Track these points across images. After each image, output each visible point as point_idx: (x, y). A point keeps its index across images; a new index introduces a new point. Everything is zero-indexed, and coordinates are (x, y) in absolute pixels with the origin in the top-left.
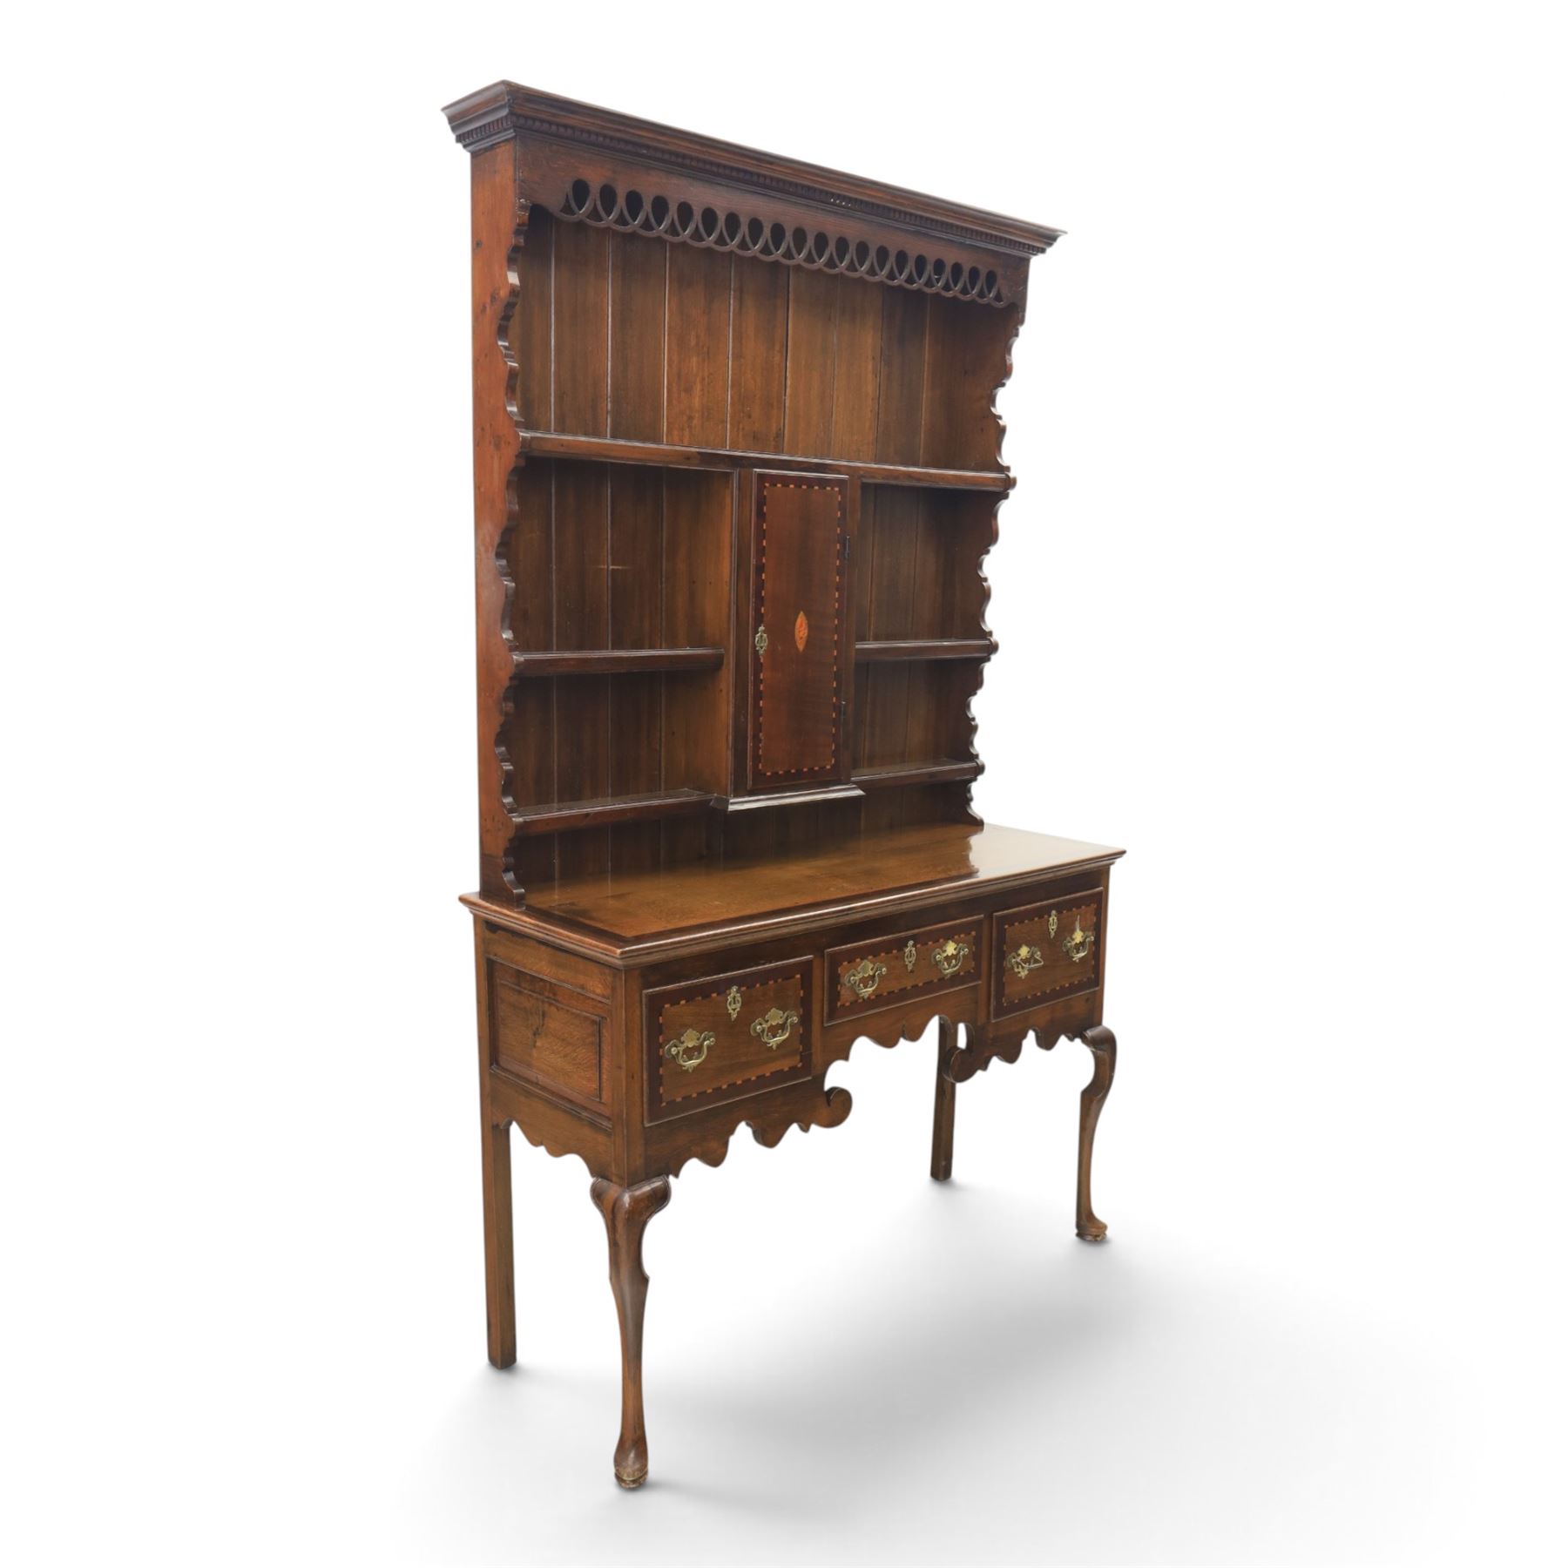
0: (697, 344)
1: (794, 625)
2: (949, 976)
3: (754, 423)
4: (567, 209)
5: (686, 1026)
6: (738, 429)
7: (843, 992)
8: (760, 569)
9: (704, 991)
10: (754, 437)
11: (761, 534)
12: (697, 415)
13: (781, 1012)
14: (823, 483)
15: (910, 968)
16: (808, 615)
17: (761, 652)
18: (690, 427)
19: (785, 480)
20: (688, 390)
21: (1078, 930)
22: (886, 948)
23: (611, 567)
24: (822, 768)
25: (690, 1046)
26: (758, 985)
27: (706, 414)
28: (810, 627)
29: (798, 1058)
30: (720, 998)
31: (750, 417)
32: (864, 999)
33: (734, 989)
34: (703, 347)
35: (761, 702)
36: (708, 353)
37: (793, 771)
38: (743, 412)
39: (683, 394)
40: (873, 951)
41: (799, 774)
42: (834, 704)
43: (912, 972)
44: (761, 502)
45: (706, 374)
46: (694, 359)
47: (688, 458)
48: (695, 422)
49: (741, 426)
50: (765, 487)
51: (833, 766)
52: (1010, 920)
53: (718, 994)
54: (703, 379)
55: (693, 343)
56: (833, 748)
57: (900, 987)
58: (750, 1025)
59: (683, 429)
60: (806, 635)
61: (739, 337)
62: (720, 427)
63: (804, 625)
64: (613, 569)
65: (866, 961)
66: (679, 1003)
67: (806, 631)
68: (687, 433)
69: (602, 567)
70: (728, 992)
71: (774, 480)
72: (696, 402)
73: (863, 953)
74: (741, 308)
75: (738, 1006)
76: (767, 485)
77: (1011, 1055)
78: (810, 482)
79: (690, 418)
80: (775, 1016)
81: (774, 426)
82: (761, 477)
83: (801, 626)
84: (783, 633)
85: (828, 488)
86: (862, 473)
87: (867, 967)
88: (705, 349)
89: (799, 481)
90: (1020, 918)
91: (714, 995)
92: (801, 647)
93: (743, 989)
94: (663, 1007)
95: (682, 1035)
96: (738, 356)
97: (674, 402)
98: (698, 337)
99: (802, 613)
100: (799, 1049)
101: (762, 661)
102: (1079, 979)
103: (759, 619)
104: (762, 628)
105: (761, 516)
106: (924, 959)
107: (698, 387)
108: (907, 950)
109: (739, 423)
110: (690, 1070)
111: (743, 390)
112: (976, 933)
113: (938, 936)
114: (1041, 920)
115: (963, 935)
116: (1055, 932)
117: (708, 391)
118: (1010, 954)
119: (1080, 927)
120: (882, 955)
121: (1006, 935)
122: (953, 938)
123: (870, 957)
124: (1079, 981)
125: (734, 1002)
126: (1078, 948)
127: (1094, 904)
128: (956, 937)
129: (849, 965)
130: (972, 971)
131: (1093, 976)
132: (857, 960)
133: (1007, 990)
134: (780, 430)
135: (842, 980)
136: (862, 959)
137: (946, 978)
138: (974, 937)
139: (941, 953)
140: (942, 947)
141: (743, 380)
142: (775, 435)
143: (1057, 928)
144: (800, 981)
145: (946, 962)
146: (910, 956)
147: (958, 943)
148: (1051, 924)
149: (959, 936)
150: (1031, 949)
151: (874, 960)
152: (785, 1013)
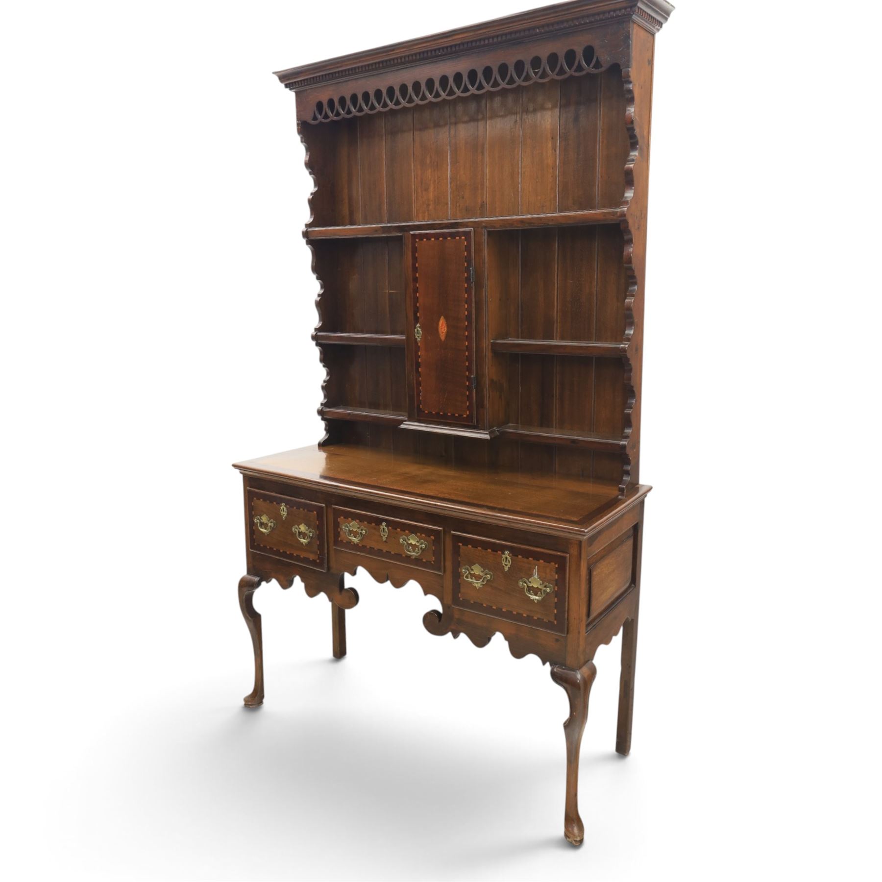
0: (431, 162)
1: (438, 325)
2: (414, 557)
3: (466, 201)
4: (314, 118)
5: (263, 512)
7: (341, 533)
8: (416, 290)
9: (272, 500)
10: (466, 210)
11: (415, 269)
12: (431, 203)
13: (306, 528)
14: (453, 235)
15: (384, 539)
16: (446, 318)
17: (419, 339)
19: (428, 237)
20: (426, 190)
21: (536, 576)
22: (370, 520)
23: (389, 292)
24: (461, 416)
25: (264, 522)
26: (295, 508)
27: (437, 201)
28: (448, 326)
29: (317, 557)
30: (277, 506)
31: (463, 198)
32: (354, 544)
33: (284, 504)
34: (434, 163)
35: (420, 369)
36: (437, 165)
37: (441, 413)
38: (459, 196)
39: (424, 193)
40: (361, 518)
41: (445, 416)
42: (467, 376)
43: (385, 541)
44: (414, 250)
45: (436, 179)
46: (430, 171)
47: (376, 231)
48: (431, 207)
49: (458, 205)
50: (416, 242)
51: (468, 416)
52: (466, 541)
53: (277, 504)
54: (435, 181)
55: (428, 162)
56: (468, 404)
57: (378, 548)
58: (292, 526)
59: (425, 213)
60: (446, 330)
61: (455, 151)
62: (445, 207)
63: (444, 324)
65: (354, 522)
66: (259, 500)
67: (446, 328)
69: (386, 291)
70: (281, 504)
71: (421, 237)
72: (431, 196)
73: (355, 517)
74: (456, 131)
75: (286, 514)
76: (417, 240)
77: (481, 640)
78: (444, 236)
79: (428, 205)
80: (303, 528)
81: (480, 200)
82: (413, 235)
83: (442, 325)
84: (431, 329)
85: (457, 238)
86: (484, 224)
87: (354, 525)
88: (435, 163)
89: (436, 236)
90: (475, 543)
91: (275, 503)
92: (443, 337)
93: (288, 506)
94: (253, 498)
95: (261, 516)
96: (455, 162)
97: (420, 198)
98: (431, 157)
99: (442, 317)
100: (317, 552)
101: (419, 344)
102: (539, 616)
103: (417, 320)
104: (418, 325)
105: (415, 259)
106: (394, 538)
107: (432, 186)
108: (382, 527)
109: (456, 202)
110: (266, 534)
111: (458, 183)
112: (435, 538)
113: (404, 527)
114: (494, 553)
115: (423, 535)
116: (509, 567)
117: (438, 188)
118: (465, 565)
119: (538, 575)
120: (366, 523)
121: (461, 551)
122: (416, 534)
123: (358, 521)
124: (538, 618)
125: (284, 510)
126: (536, 591)
127: (555, 564)
128: (419, 534)
129: (345, 519)
130: (432, 562)
131: (555, 622)
132: (350, 519)
133: (462, 590)
134: (483, 202)
135: (340, 526)
136: (353, 519)
137: (411, 558)
138: (433, 540)
139: (407, 540)
140: (407, 536)
141: (458, 176)
142: (480, 206)
143: (511, 566)
144: (316, 515)
145: (410, 547)
146: (384, 531)
147: (420, 538)
148: (505, 561)
149: (421, 535)
150: (484, 570)
151: (360, 523)
152: (308, 529)
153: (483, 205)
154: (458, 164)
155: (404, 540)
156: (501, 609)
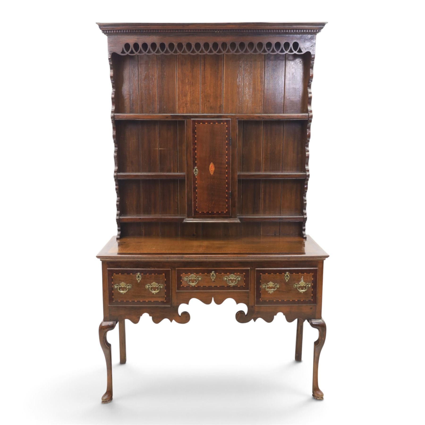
0: (188, 82)
1: (209, 167)
2: (232, 286)
3: (211, 103)
4: (123, 52)
5: (122, 281)
6: (205, 105)
7: (183, 282)
8: (195, 149)
9: (128, 272)
10: (211, 108)
11: (194, 139)
12: (189, 103)
13: (157, 284)
14: (219, 122)
15: (213, 280)
16: (214, 163)
17: (196, 175)
18: (186, 107)
20: (186, 96)
21: (302, 281)
22: (203, 272)
23: (159, 149)
24: (223, 212)
25: (123, 287)
26: (148, 274)
27: (192, 102)
28: (215, 167)
29: (165, 299)
30: (133, 275)
31: (209, 102)
32: (192, 286)
33: (139, 273)
34: (190, 82)
35: (196, 190)
36: (192, 84)
37: (210, 212)
38: (206, 100)
39: (183, 97)
40: (197, 272)
41: (213, 213)
42: (227, 192)
43: (214, 281)
45: (192, 91)
46: (188, 86)
48: (188, 105)
49: (206, 105)
50: (196, 124)
51: (226, 212)
52: (264, 272)
53: (133, 274)
54: (191, 92)
55: (187, 81)
56: (227, 206)
57: (209, 286)
58: (146, 285)
59: (184, 108)
60: (214, 170)
61: (204, 78)
62: (198, 106)
63: (213, 167)
64: (160, 149)
65: (192, 274)
66: (119, 274)
67: (214, 169)
68: (185, 108)
69: (156, 149)
70: (136, 274)
71: (199, 122)
72: (188, 99)
73: (192, 272)
74: (204, 68)
75: (140, 279)
77: (269, 319)
78: (214, 122)
79: (186, 104)
80: (154, 284)
81: (219, 104)
83: (212, 167)
84: (204, 169)
85: (222, 123)
86: (237, 117)
87: (193, 276)
88: (191, 83)
89: (209, 122)
90: (270, 272)
91: (131, 274)
92: (212, 173)
93: (142, 274)
94: (113, 274)
95: (120, 283)
96: (204, 83)
97: (181, 100)
98: (188, 79)
99: (212, 163)
100: (165, 296)
101: (196, 177)
102: (304, 299)
103: (195, 164)
104: (196, 167)
105: (194, 133)
106: (220, 278)
107: (189, 94)
108: (212, 274)
109: (205, 104)
110: (123, 294)
111: (206, 94)
112: (245, 274)
113: (226, 272)
114: (280, 274)
115: (239, 273)
116: (288, 280)
117: (193, 95)
118: (263, 284)
119: (303, 280)
120: (200, 274)
121: (261, 277)
122: (234, 273)
123: (195, 273)
124: (303, 300)
125: (139, 277)
126: (302, 288)
127: (312, 273)
128: (235, 273)
129: (186, 274)
130: (244, 286)
131: (312, 300)
132: (189, 273)
133: (262, 296)
134: (221, 105)
135: (182, 278)
136: (191, 273)
137: (231, 286)
138: (244, 275)
139: (228, 278)
140: (228, 276)
141: (206, 91)
142: (219, 106)
143: (289, 279)
144: (165, 276)
145: (230, 281)
146: (213, 276)
147: (236, 275)
148: (286, 277)
149: (237, 273)
150: (275, 284)
151: (197, 274)
152: (158, 284)
153: (221, 106)
154: (206, 84)
155: (227, 278)
156: (284, 301)
